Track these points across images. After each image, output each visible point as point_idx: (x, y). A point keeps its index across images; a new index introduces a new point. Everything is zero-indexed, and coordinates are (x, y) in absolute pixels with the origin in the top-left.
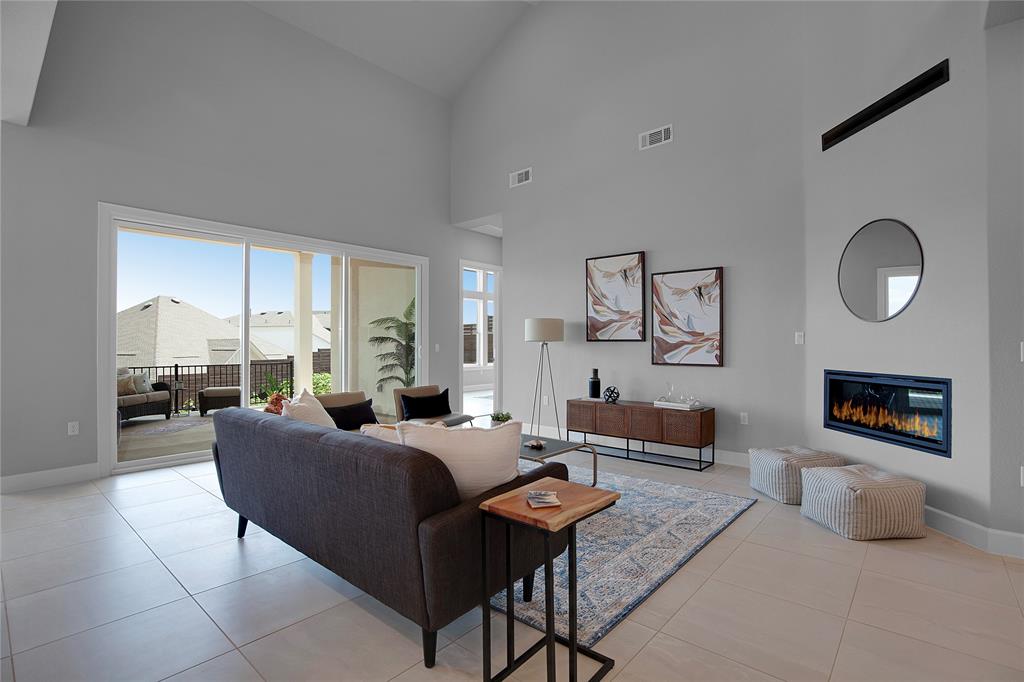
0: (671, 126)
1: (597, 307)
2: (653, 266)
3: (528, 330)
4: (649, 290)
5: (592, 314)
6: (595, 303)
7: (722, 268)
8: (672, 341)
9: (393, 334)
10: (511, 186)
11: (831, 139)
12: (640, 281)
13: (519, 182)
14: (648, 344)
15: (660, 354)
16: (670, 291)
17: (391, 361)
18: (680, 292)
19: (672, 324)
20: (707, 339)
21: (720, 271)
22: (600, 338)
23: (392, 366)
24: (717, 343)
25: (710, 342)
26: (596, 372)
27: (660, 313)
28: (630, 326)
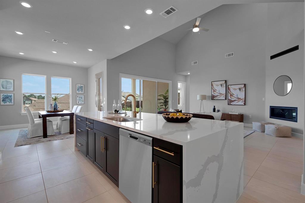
0: (233, 53)
1: (214, 92)
2: (228, 83)
3: (198, 97)
4: (227, 89)
5: (213, 94)
6: (214, 91)
7: (245, 84)
8: (233, 100)
9: (162, 98)
10: (192, 65)
11: (272, 57)
12: (225, 87)
13: (194, 64)
14: (227, 100)
15: (230, 102)
16: (233, 89)
17: (162, 104)
18: (235, 89)
19: (233, 96)
20: (241, 100)
21: (245, 85)
22: (215, 99)
23: (162, 105)
24: (244, 100)
25: (242, 100)
26: (214, 106)
27: (230, 94)
28: (222, 97)
